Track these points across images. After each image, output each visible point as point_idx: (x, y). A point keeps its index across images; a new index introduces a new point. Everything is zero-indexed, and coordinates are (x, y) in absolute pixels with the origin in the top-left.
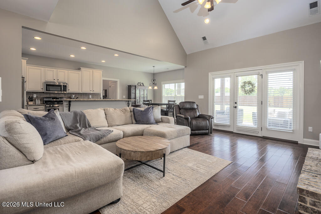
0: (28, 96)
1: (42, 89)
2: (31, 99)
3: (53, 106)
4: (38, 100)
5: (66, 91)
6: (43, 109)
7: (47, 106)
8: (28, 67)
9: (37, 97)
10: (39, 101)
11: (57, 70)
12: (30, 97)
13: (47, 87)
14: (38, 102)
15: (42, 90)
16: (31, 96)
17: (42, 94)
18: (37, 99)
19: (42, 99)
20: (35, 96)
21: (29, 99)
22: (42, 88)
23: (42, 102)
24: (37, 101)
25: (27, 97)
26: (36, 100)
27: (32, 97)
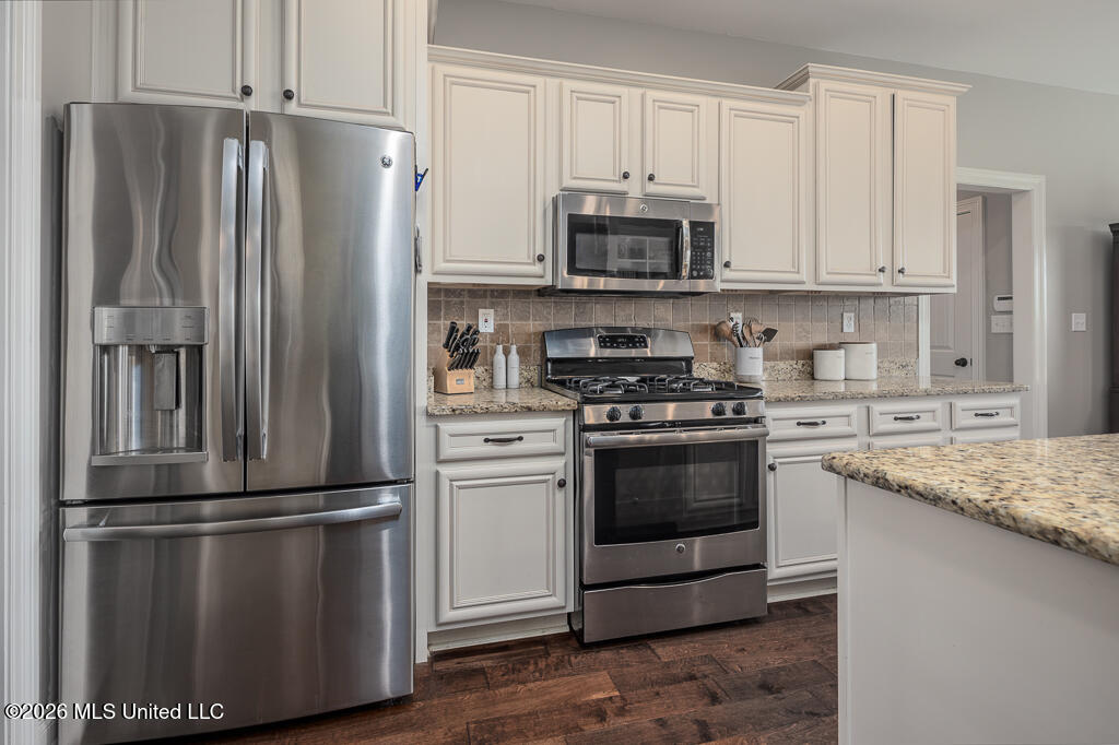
0: (444, 324)
1: (541, 259)
2: (463, 350)
3: (635, 415)
4: (507, 352)
5: (708, 276)
6: (558, 446)
7: (591, 415)
8: (442, 69)
9: (500, 329)
10: (514, 357)
11: (643, 97)
12: (453, 329)
13: (580, 237)
14: (510, 369)
15: (537, 268)
16: (462, 325)
17: (534, 305)
18: (500, 348)
19: (535, 346)
20: (487, 323)
21: (446, 346)
22: (539, 251)
23: (534, 374)
24: (500, 357)
25: (432, 330)
26: (494, 352)
27: (472, 331)
